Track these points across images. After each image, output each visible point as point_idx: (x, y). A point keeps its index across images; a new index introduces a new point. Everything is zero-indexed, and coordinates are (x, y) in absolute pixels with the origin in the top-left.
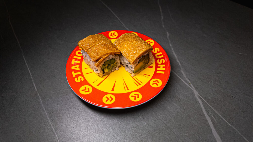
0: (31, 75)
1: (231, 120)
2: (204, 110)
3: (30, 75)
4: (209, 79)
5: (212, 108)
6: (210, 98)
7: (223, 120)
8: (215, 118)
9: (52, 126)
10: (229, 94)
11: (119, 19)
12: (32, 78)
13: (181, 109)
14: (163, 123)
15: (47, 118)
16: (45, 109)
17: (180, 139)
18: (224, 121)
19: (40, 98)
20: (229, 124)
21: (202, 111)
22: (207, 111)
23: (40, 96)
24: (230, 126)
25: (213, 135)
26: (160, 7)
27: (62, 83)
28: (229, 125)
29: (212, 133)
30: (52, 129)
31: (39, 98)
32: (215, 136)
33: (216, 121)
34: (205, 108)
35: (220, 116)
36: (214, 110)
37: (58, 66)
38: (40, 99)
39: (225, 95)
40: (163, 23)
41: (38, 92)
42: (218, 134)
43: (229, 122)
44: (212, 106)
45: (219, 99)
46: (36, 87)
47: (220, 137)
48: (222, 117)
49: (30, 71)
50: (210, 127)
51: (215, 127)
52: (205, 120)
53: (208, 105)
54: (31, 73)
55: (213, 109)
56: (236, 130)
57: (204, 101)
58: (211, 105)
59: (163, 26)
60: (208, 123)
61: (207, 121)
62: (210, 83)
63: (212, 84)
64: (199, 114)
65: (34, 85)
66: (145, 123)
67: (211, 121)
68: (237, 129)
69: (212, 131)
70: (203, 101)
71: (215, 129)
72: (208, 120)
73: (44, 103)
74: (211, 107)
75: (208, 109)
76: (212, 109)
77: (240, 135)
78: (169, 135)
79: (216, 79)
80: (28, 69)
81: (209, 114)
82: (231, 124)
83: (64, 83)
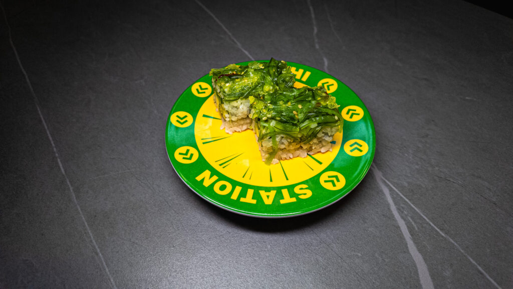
0: (53, 145)
1: (446, 226)
2: (393, 207)
3: (51, 144)
4: (405, 149)
5: (410, 203)
6: (406, 184)
7: (430, 225)
8: (415, 222)
9: (94, 241)
10: (442, 177)
11: (230, 34)
12: (55, 149)
15: (84, 226)
16: (81, 210)
17: (346, 263)
18: (432, 227)
19: (71, 188)
20: (441, 233)
21: (389, 209)
22: (398, 209)
23: (72, 185)
24: (443, 237)
25: (410, 254)
26: (311, 8)
27: (114, 159)
28: (441, 235)
29: (408, 250)
30: (95, 248)
31: (69, 188)
32: (413, 256)
33: (416, 229)
34: (396, 204)
35: (425, 217)
36: (413, 206)
38: (70, 190)
39: (436, 178)
40: (316, 40)
41: (66, 178)
42: (420, 252)
43: (441, 230)
44: (410, 200)
45: (424, 186)
46: (64, 168)
47: (424, 258)
48: (429, 219)
49: (52, 136)
50: (404, 239)
51: (414, 239)
52: (395, 226)
53: (401, 197)
54: (53, 140)
56: (456, 244)
57: (394, 191)
58: (407, 198)
59: (317, 47)
60: (401, 231)
61: (398, 227)
62: (406, 155)
63: (411, 158)
64: (383, 215)
65: (60, 163)
67: (406, 227)
68: (457, 242)
69: (407, 247)
70: (391, 190)
71: (414, 242)
72: (400, 225)
73: (77, 197)
74: (407, 200)
75: (402, 205)
76: (410, 205)
77: (462, 254)
78: (325, 254)
79: (419, 147)
80: (48, 132)
81: (403, 215)
82: (446, 233)
83: (119, 158)
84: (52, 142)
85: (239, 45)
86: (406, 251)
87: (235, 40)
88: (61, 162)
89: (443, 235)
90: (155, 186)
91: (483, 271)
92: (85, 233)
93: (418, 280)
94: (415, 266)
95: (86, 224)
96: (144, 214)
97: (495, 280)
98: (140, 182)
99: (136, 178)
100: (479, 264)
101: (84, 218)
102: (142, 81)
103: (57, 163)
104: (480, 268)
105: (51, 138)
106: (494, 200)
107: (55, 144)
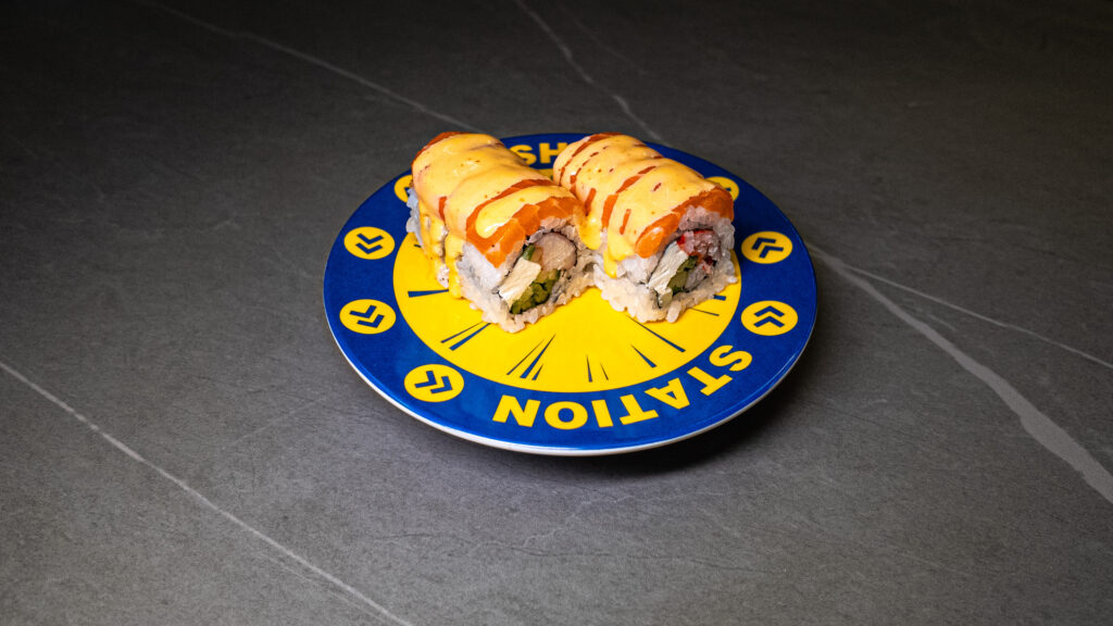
0: (70, 410)
1: (998, 309)
2: (894, 309)
3: (63, 410)
5: (916, 292)
6: (893, 266)
7: (970, 316)
8: (945, 319)
9: (314, 568)
15: (269, 547)
16: (240, 518)
18: (977, 318)
19: (182, 484)
20: (997, 322)
21: (888, 312)
22: (904, 308)
23: (179, 476)
24: (1001, 327)
25: (968, 372)
27: (260, 391)
28: (998, 326)
29: (960, 366)
30: (327, 581)
31: (177, 485)
32: (973, 372)
33: (954, 329)
34: (894, 301)
35: (956, 307)
36: (926, 296)
37: (196, 332)
38: (182, 488)
39: (935, 241)
40: (580, 69)
41: (153, 467)
42: (982, 364)
43: (992, 318)
44: (915, 287)
45: (924, 260)
46: (132, 449)
47: (994, 371)
49: (53, 393)
50: (944, 352)
51: (960, 347)
52: (912, 337)
53: (898, 289)
54: (63, 400)
55: (922, 294)
56: (1029, 332)
57: (879, 281)
58: (908, 286)
59: (588, 79)
60: (930, 341)
61: (922, 337)
64: (884, 325)
65: (113, 441)
67: (935, 332)
68: (1029, 329)
69: (957, 363)
70: (872, 281)
71: (963, 351)
72: (922, 334)
73: (212, 496)
74: (910, 290)
75: (905, 300)
76: (919, 296)
77: (1048, 343)
80: (34, 386)
81: (919, 315)
82: (1006, 321)
83: (273, 386)
84: (63, 405)
85: (421, 108)
86: (959, 369)
88: (119, 439)
89: (1000, 324)
91: (1094, 359)
92: (282, 560)
93: (1007, 408)
94: (988, 387)
95: (270, 541)
96: (407, 474)
98: (357, 418)
99: (341, 412)
100: (1083, 350)
101: (256, 533)
102: (228, 222)
103: (108, 444)
104: (1089, 357)
105: (54, 399)
107: (72, 407)
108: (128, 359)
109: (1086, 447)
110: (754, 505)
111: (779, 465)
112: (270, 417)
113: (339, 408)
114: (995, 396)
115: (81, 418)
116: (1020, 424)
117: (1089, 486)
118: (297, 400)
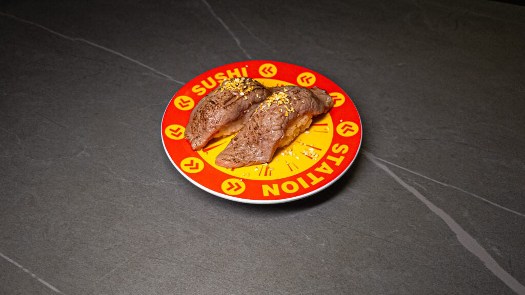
0: (20, 266)
1: (444, 177)
2: (398, 180)
3: (17, 267)
4: (377, 126)
5: (408, 170)
6: (396, 156)
7: (433, 182)
8: (421, 184)
10: (418, 138)
11: (152, 69)
13: (364, 193)
14: (349, 230)
17: (391, 242)
18: (435, 182)
20: (443, 184)
21: (396, 182)
22: (403, 179)
24: (447, 187)
25: (433, 213)
27: (109, 249)
28: (445, 186)
29: (429, 209)
32: (435, 212)
33: (425, 189)
34: (398, 176)
35: (426, 177)
36: (412, 172)
39: (414, 141)
40: (245, 51)
43: (442, 182)
44: (407, 168)
45: (410, 152)
46: (53, 286)
47: (444, 210)
48: (429, 177)
49: (10, 258)
50: (422, 202)
51: (428, 198)
52: (408, 194)
53: (399, 169)
54: (16, 261)
56: (458, 189)
57: (391, 165)
58: (404, 167)
59: (249, 57)
60: (416, 197)
61: (411, 194)
62: (382, 131)
63: (386, 132)
64: (395, 189)
65: (44, 282)
66: (323, 245)
67: (417, 191)
68: (458, 187)
69: (428, 208)
70: (388, 165)
71: (430, 201)
74: (405, 169)
75: (403, 175)
76: (409, 172)
77: (466, 194)
78: (371, 244)
79: (387, 120)
81: (409, 182)
82: (447, 183)
83: (116, 246)
84: (16, 264)
86: (429, 211)
87: (163, 74)
88: (46, 281)
89: (446, 185)
90: (176, 257)
91: (486, 201)
93: (450, 230)
94: (442, 220)
97: (498, 203)
98: (158, 260)
99: (150, 258)
100: (482, 197)
102: (83, 152)
103: (41, 284)
104: (484, 200)
105: (11, 261)
106: (463, 141)
107: (21, 264)
108: (45, 235)
109: (485, 248)
110: (344, 292)
111: (354, 270)
112: (116, 263)
113: (149, 255)
114: (445, 224)
115: (26, 271)
116: (456, 238)
117: (487, 268)
118: (128, 252)
